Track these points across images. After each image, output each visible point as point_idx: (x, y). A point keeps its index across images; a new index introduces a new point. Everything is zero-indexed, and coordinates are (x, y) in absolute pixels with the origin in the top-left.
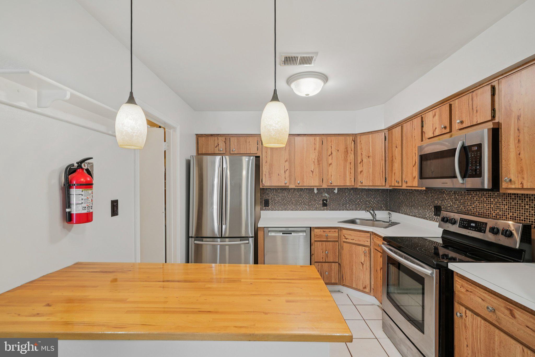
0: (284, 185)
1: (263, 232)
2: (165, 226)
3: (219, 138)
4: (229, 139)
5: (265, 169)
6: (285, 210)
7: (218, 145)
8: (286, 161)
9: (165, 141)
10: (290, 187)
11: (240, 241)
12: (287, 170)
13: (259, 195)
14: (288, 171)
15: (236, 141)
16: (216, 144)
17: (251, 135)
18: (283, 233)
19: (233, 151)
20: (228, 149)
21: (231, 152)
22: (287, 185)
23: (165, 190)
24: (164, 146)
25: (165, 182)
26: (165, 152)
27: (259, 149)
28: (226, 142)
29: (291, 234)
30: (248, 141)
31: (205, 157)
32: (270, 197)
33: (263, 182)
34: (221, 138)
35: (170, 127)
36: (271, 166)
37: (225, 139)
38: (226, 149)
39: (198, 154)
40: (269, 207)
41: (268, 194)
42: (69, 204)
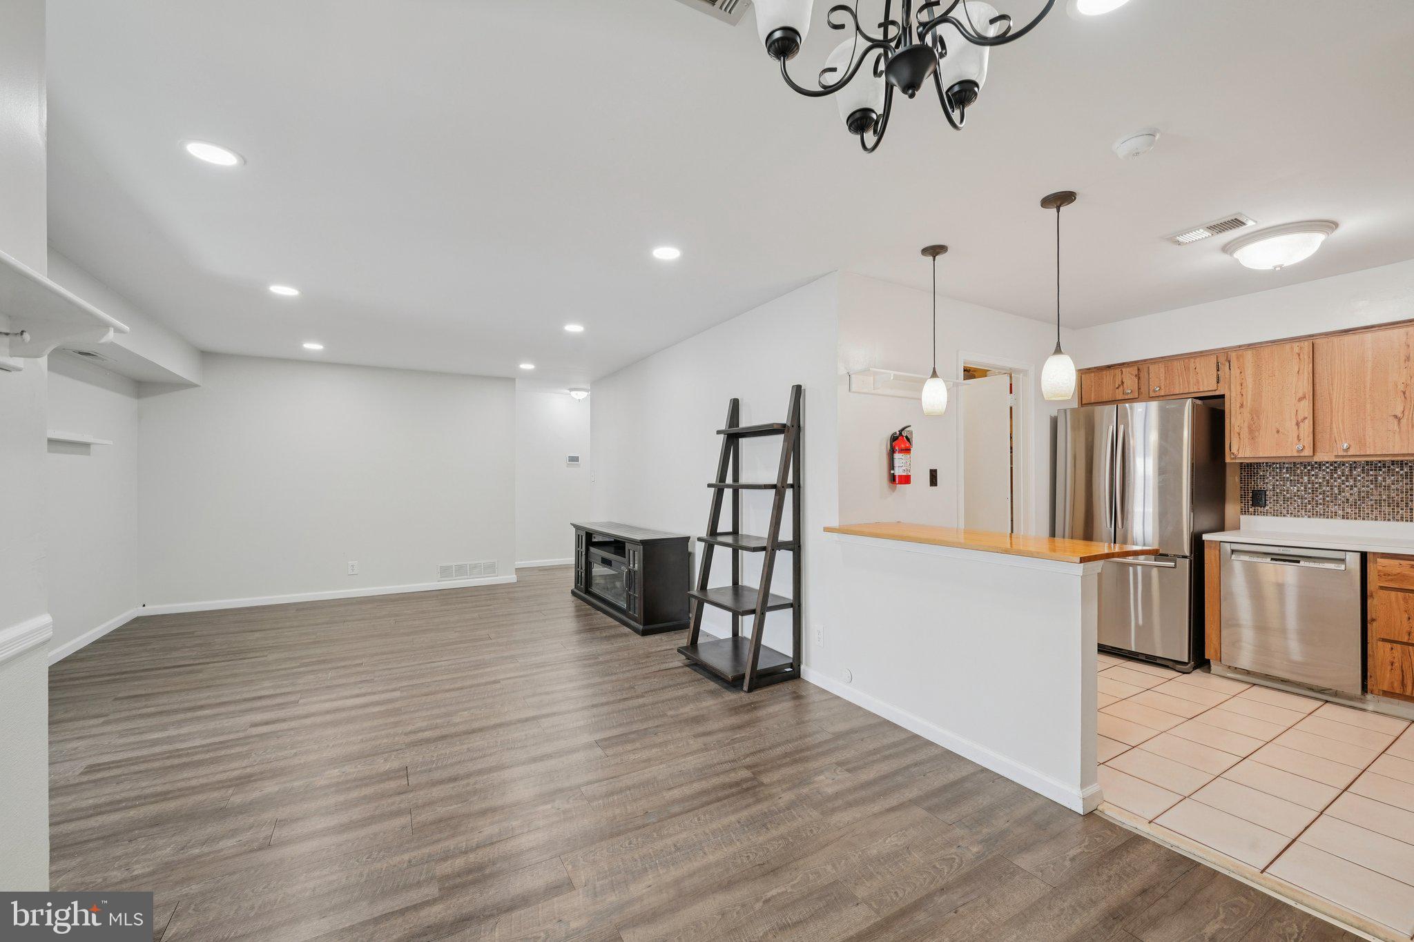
0: (1296, 454)
1: (1218, 552)
2: (1012, 521)
3: (1124, 370)
4: (1146, 370)
5: (1236, 423)
7: (1123, 383)
8: (1300, 400)
9: (1011, 392)
10: (1317, 459)
11: (1155, 561)
12: (1305, 418)
13: (1237, 479)
14: (1306, 421)
15: (1162, 370)
16: (1118, 382)
17: (1201, 352)
18: (1272, 559)
19: (1154, 391)
20: (1144, 389)
21: (1152, 394)
22: (1308, 452)
23: (1011, 468)
24: (1009, 400)
25: (1011, 456)
26: (1011, 408)
27: (1221, 379)
28: (1141, 375)
29: (1298, 562)
30: (1192, 365)
31: (1098, 409)
32: (1269, 484)
33: (1234, 450)
34: (1128, 369)
35: (1018, 371)
36: (1256, 413)
37: (1139, 369)
38: (1139, 389)
39: (1082, 404)
40: (1267, 508)
41: (1264, 477)
42: (891, 466)
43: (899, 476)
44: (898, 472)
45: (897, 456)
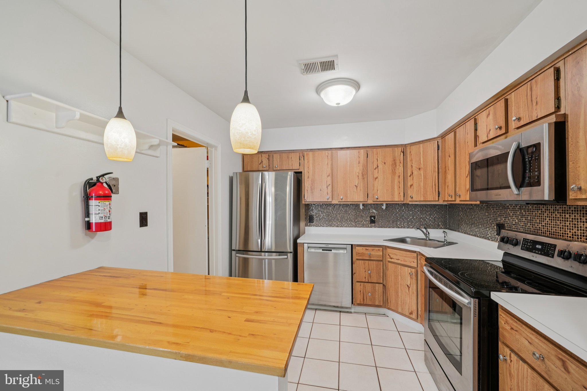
0: (326, 201)
1: (303, 248)
2: (208, 238)
3: (262, 155)
4: (272, 156)
5: (306, 185)
6: (331, 226)
7: (262, 162)
8: (328, 176)
9: (208, 159)
10: (333, 203)
11: (279, 256)
12: (330, 185)
13: (304, 210)
14: (330, 186)
15: (278, 157)
16: (260, 161)
17: (293, 150)
18: (323, 250)
19: (275, 167)
20: (271, 166)
21: (274, 169)
22: (330, 200)
23: (208, 206)
24: (206, 164)
25: (208, 199)
26: (208, 168)
27: (301, 164)
28: (270, 159)
29: (331, 250)
30: (290, 156)
31: (251, 173)
32: (314, 212)
33: (306, 198)
34: (264, 155)
35: (212, 146)
36: (313, 181)
37: (269, 156)
38: (269, 165)
39: (244, 171)
40: (314, 223)
41: (312, 210)
42: (87, 214)
43: (96, 223)
44: (94, 219)
45: (93, 203)
